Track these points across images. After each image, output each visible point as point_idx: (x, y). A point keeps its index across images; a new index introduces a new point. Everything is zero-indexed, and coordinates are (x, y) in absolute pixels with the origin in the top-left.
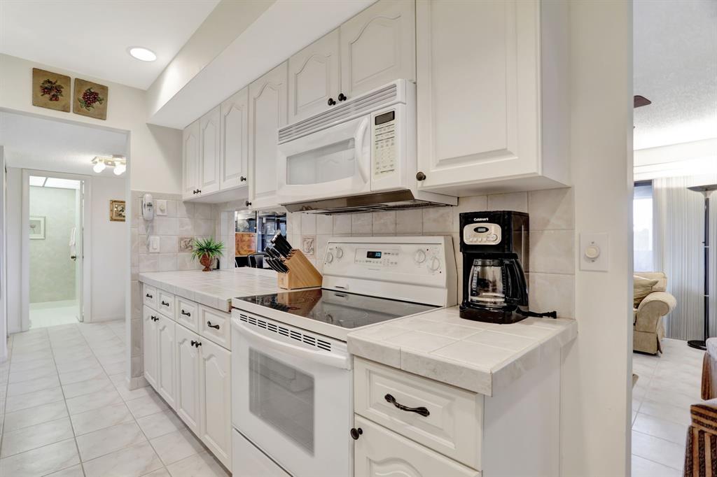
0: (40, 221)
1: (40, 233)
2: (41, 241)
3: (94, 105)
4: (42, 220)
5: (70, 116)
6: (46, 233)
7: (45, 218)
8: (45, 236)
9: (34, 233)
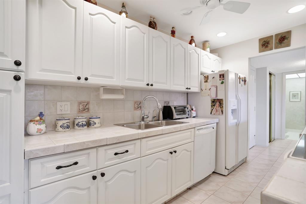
0: (298, 93)
1: (298, 99)
2: (299, 102)
3: (284, 42)
4: (299, 93)
5: (274, 51)
6: (301, 98)
7: (301, 92)
8: (300, 100)
9: (295, 99)
